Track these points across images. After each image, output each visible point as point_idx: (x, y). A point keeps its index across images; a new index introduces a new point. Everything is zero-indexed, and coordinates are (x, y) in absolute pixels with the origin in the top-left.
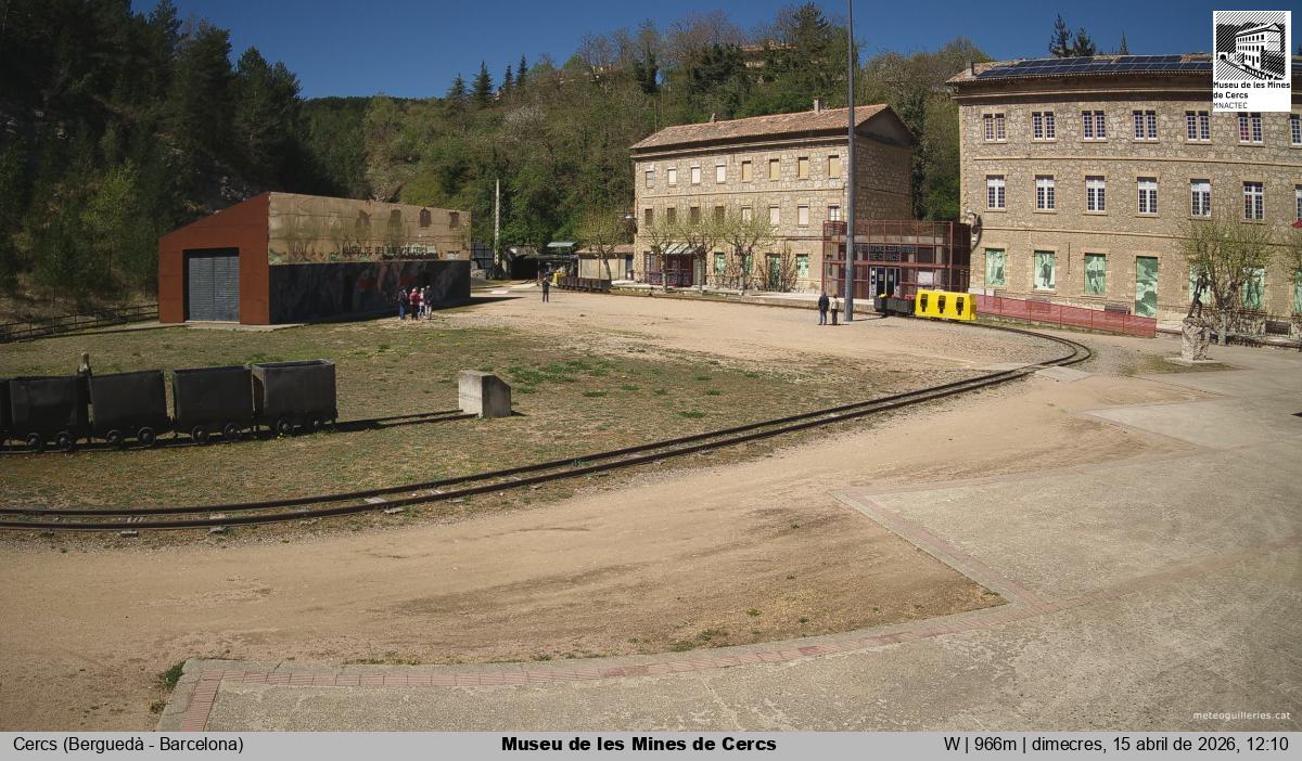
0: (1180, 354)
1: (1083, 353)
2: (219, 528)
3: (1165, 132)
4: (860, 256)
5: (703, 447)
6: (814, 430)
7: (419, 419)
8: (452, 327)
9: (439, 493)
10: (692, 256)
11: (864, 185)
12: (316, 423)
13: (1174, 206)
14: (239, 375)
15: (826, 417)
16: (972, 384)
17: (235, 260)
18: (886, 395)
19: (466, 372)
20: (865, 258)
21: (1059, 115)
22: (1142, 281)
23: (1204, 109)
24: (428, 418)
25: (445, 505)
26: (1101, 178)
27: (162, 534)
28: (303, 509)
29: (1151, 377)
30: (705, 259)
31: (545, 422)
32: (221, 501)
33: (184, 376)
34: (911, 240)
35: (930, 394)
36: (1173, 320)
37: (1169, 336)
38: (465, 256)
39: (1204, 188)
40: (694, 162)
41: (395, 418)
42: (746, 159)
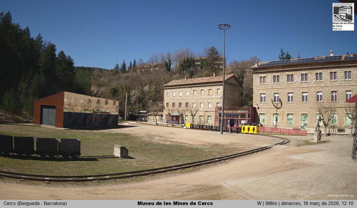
0: (313, 140)
1: (286, 141)
2: (47, 182)
3: (310, 79)
4: (225, 116)
5: (180, 168)
6: (212, 164)
7: (103, 157)
8: (113, 133)
9: (108, 177)
10: (179, 116)
11: (227, 97)
12: (75, 156)
13: (312, 99)
14: (54, 141)
15: (215, 160)
16: (256, 151)
17: (54, 110)
18: (232, 154)
19: (116, 145)
20: (226, 117)
21: (281, 76)
22: (303, 121)
23: (321, 72)
24: (106, 157)
25: (110, 181)
26: (292, 93)
27: (32, 181)
28: (70, 179)
29: (305, 146)
30: (183, 117)
31: (138, 160)
32: (48, 175)
33: (39, 139)
34: (239, 112)
35: (244, 154)
36: (312, 130)
37: (310, 135)
38: (117, 113)
39: (321, 94)
40: (180, 90)
41: (97, 156)
42: (195, 90)
